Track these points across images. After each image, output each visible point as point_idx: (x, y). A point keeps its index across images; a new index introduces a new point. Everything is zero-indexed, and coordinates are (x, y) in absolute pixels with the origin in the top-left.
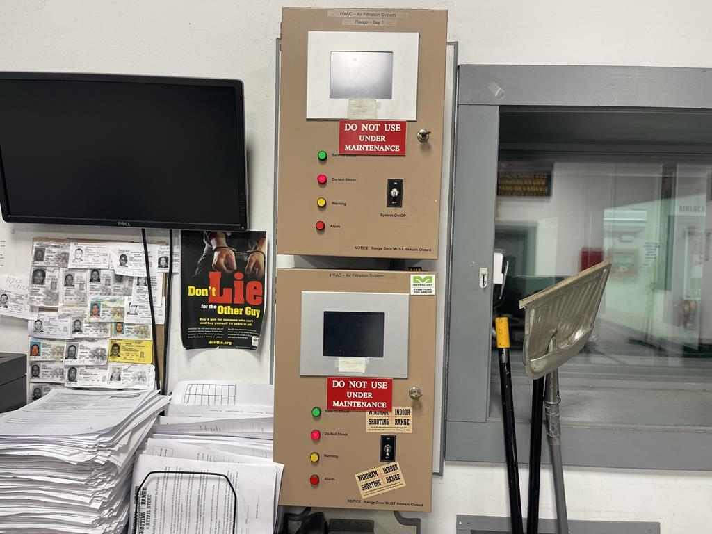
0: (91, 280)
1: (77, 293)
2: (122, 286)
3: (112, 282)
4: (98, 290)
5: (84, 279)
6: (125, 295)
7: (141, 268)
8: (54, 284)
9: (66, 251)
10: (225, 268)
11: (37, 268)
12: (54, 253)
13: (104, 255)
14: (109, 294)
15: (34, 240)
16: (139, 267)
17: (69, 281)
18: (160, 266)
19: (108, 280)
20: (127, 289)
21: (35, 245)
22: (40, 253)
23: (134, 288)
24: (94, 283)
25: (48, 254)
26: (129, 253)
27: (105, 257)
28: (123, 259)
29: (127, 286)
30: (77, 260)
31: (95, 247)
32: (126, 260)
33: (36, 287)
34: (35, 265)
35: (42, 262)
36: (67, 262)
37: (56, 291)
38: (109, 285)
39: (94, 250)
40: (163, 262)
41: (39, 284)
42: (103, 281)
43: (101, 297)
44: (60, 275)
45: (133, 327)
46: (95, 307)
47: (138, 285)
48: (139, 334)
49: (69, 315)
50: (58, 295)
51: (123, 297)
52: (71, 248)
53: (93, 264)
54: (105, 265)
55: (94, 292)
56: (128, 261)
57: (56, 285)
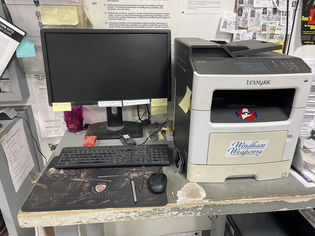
0: (263, 13)
1: (256, 20)
2: (275, 16)
4: (265, 18)
5: (260, 13)
6: (276, 20)
7: (285, 7)
8: (246, 16)
13: (269, 0)
17: (253, 14)
18: (293, 6)
19: (270, 13)
23: (281, 17)
24: (264, 15)
27: (270, 2)
29: (278, 16)
30: (257, 4)
32: (279, 3)
34: (239, 6)
36: (253, 5)
37: (247, 19)
38: (270, 15)
40: (294, 4)
41: (240, 16)
42: (268, 14)
43: (267, 22)
44: (249, 11)
45: (278, 36)
46: (264, 26)
48: (280, 39)
49: (251, 31)
51: (275, 22)
53: (264, 5)
54: (269, 5)
55: (263, 19)
56: (280, 4)
57: (247, 16)
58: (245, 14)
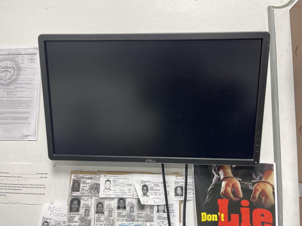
0: (118, 208)
1: (107, 219)
2: (144, 213)
3: (135, 209)
4: (124, 216)
5: (112, 206)
6: (147, 221)
7: (160, 197)
8: (87, 211)
9: (98, 182)
10: (232, 196)
11: (74, 197)
12: (88, 184)
13: (129, 185)
14: (133, 220)
15: (72, 172)
16: (158, 196)
17: (100, 209)
18: (176, 195)
19: (132, 207)
20: (149, 215)
21: (73, 177)
22: (76, 184)
23: (155, 215)
25: (83, 185)
26: (150, 183)
27: (130, 187)
28: (145, 189)
29: (148, 213)
30: (106, 190)
31: (121, 179)
32: (147, 190)
33: (72, 214)
34: (72, 195)
35: (78, 193)
36: (98, 192)
37: (89, 218)
38: (133, 212)
39: (121, 181)
40: (179, 191)
41: (75, 212)
42: (128, 208)
44: (92, 203)
47: (158, 212)
50: (90, 221)
51: (145, 223)
52: (101, 179)
53: (120, 194)
54: (130, 194)
55: (121, 219)
56: (149, 191)
57: (89, 212)
58: (84, 209)
